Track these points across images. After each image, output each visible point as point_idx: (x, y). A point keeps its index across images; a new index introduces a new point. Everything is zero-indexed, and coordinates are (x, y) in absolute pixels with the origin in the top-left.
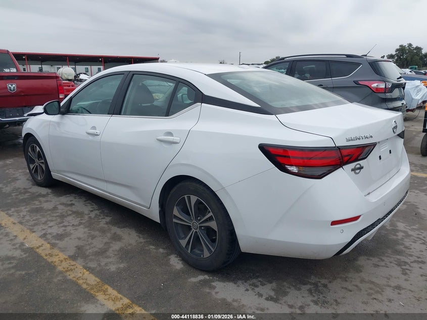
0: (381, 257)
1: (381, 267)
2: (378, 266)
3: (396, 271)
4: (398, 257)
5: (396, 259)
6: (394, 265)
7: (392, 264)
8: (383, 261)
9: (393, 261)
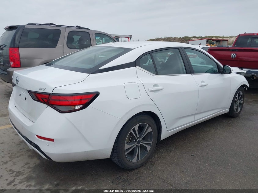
0: (32, 169)
1: (24, 164)
2: (26, 164)
3: (16, 168)
4: (25, 176)
5: (24, 174)
6: (20, 170)
7: (22, 170)
8: (29, 168)
9: (24, 171)
